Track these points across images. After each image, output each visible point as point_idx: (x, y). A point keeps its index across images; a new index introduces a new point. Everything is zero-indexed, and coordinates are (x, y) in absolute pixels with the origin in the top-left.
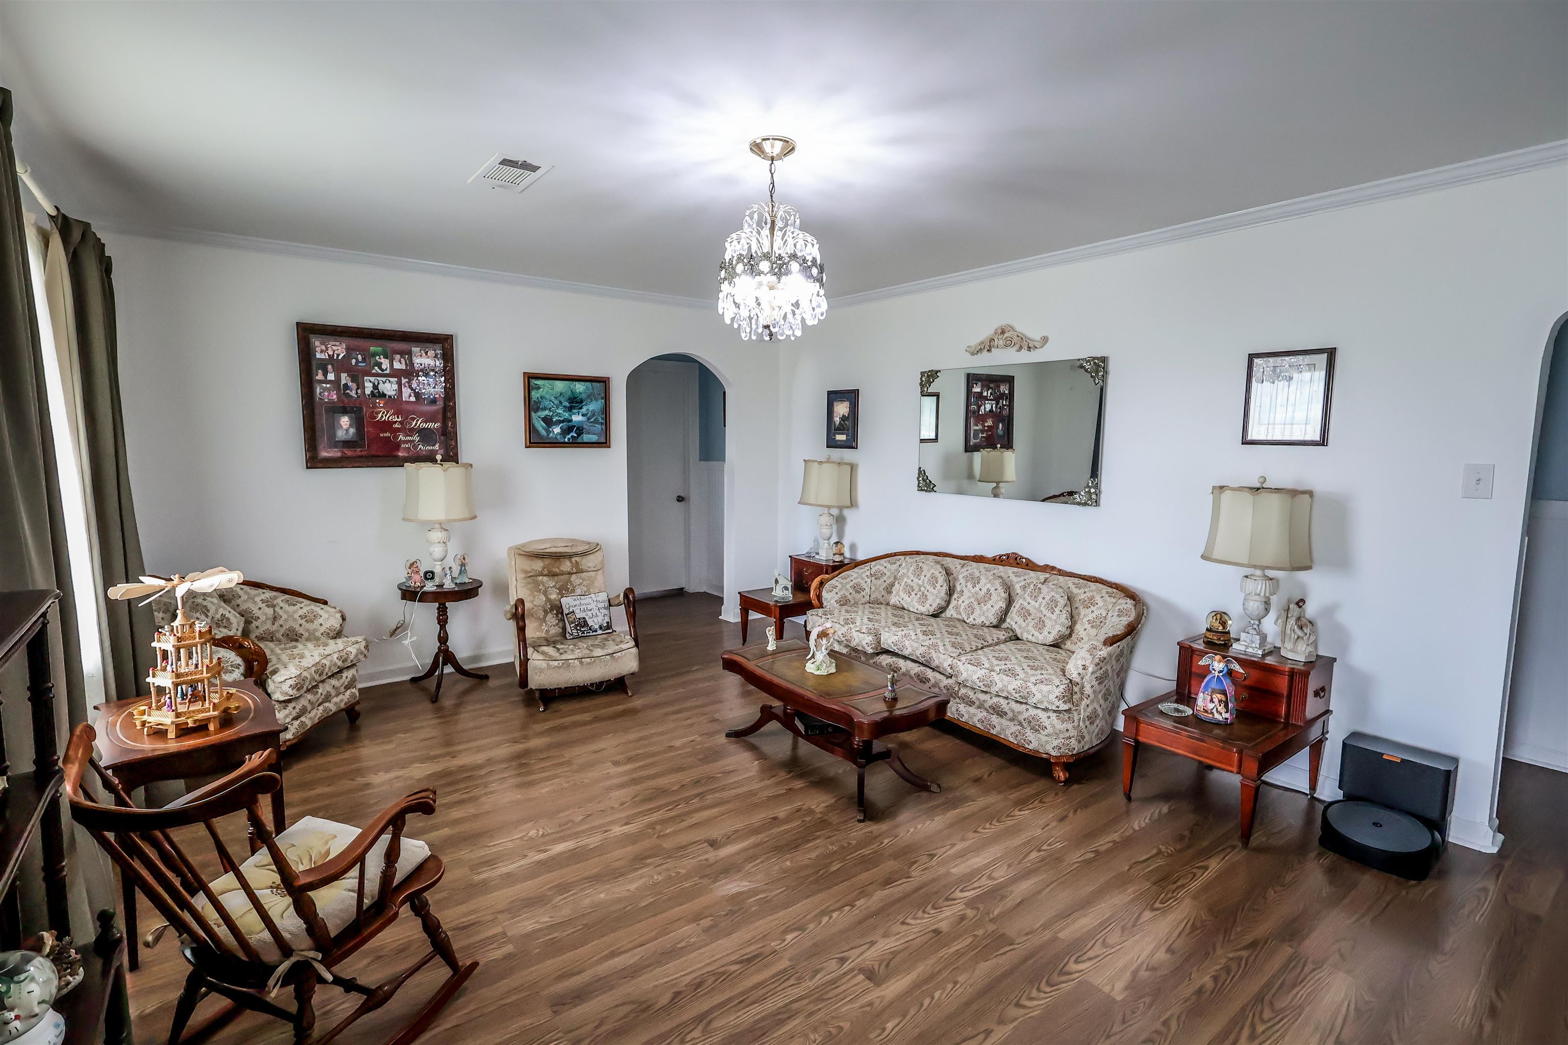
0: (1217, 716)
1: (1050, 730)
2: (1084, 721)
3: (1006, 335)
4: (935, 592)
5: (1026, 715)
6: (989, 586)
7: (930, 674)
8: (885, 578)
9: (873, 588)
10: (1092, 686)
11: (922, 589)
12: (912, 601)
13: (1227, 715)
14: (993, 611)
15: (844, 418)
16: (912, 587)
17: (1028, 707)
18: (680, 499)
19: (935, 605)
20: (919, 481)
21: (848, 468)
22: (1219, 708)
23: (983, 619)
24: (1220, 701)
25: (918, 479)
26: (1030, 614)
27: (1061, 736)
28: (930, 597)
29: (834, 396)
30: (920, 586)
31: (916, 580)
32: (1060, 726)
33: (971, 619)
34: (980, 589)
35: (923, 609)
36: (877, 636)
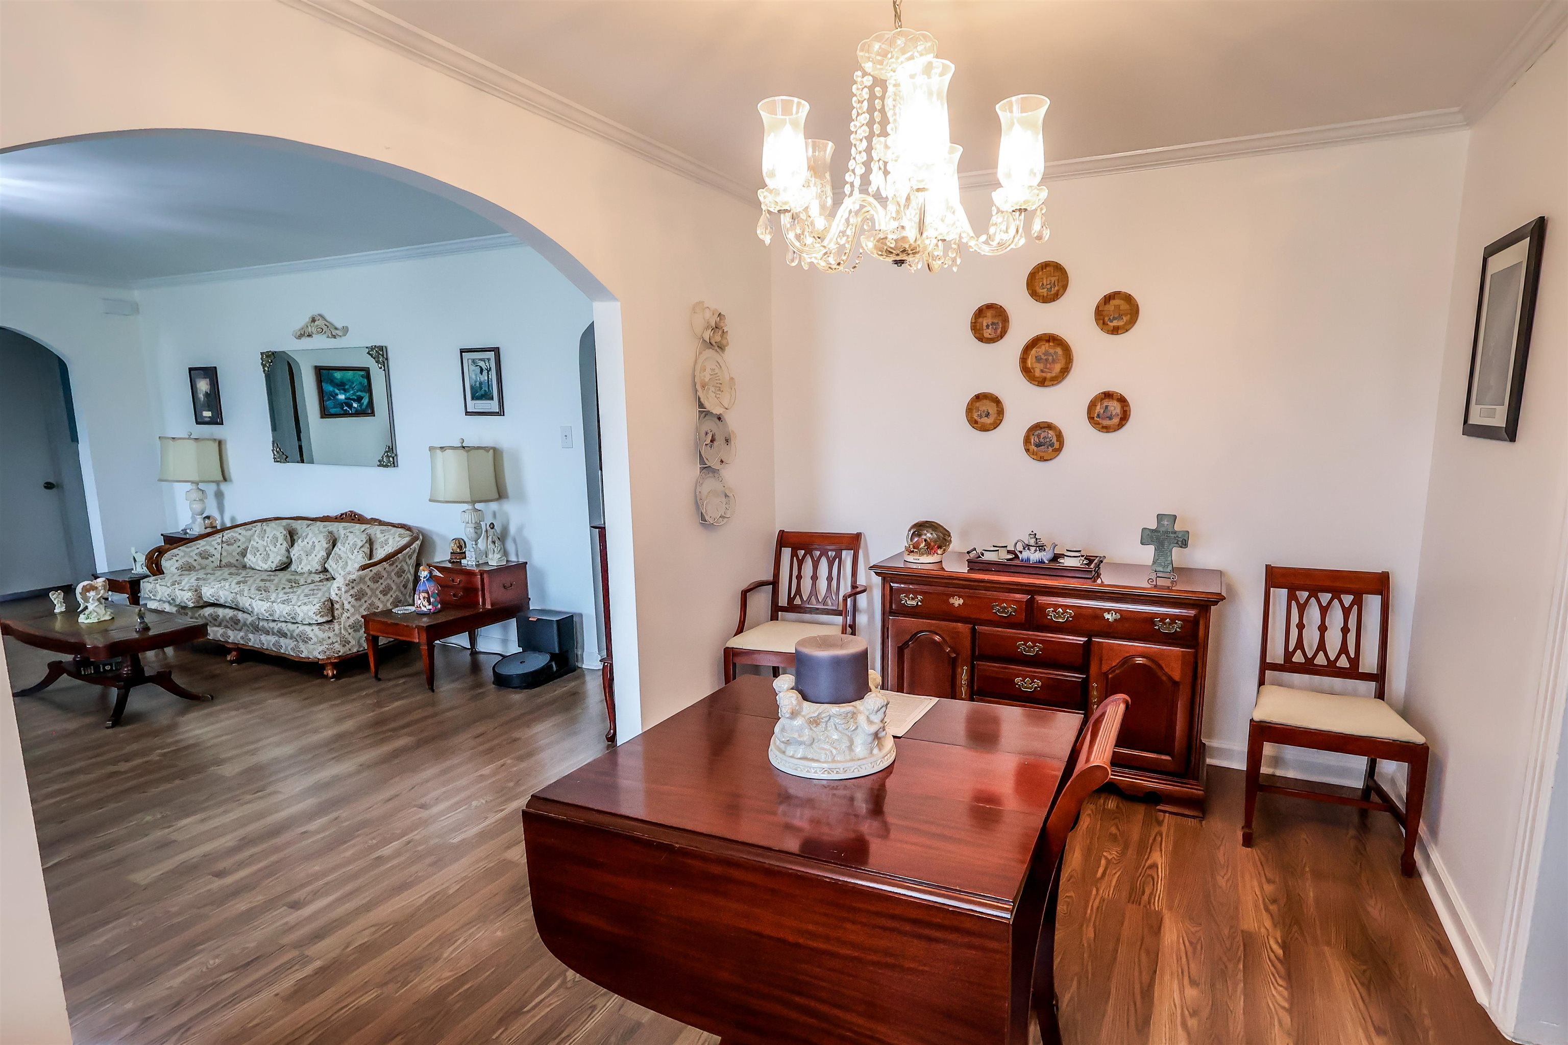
0: (424, 609)
1: (315, 639)
2: (345, 629)
3: (316, 323)
4: (276, 550)
5: (297, 632)
6: (314, 539)
7: (240, 615)
8: (239, 544)
9: (224, 554)
10: (349, 603)
11: (267, 549)
12: (257, 560)
13: (430, 607)
14: (317, 559)
15: (207, 395)
16: (257, 548)
17: (299, 625)
18: (49, 486)
19: (276, 562)
20: (274, 453)
21: (216, 444)
22: (424, 603)
23: (309, 567)
24: (424, 598)
25: (273, 451)
26: (341, 558)
27: (325, 643)
28: (272, 555)
29: (195, 373)
30: (265, 547)
31: (260, 542)
32: (321, 635)
33: (300, 569)
34: (308, 543)
35: (266, 567)
36: (197, 591)
